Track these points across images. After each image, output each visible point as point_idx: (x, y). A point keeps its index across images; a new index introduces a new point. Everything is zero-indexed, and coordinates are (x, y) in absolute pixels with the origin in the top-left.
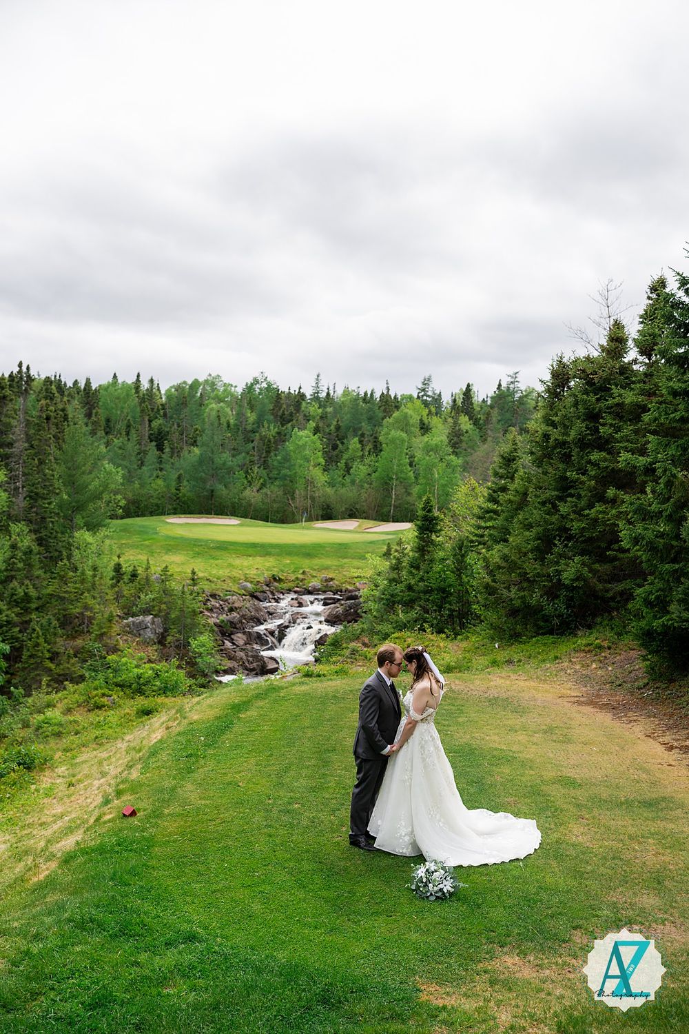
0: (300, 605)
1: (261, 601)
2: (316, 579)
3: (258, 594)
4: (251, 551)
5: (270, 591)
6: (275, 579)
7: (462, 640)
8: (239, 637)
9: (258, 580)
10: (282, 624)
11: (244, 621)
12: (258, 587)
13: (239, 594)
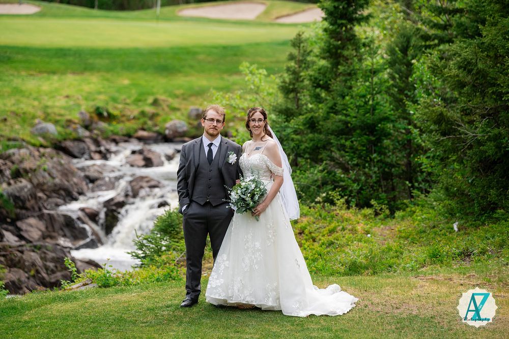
0: (148, 163)
1: (75, 157)
2: (178, 114)
3: (69, 144)
4: (55, 63)
5: (91, 138)
6: (100, 115)
7: (403, 218)
8: (31, 226)
9: (69, 117)
10: (112, 200)
11: (40, 194)
12: (69, 130)
13: (34, 145)
